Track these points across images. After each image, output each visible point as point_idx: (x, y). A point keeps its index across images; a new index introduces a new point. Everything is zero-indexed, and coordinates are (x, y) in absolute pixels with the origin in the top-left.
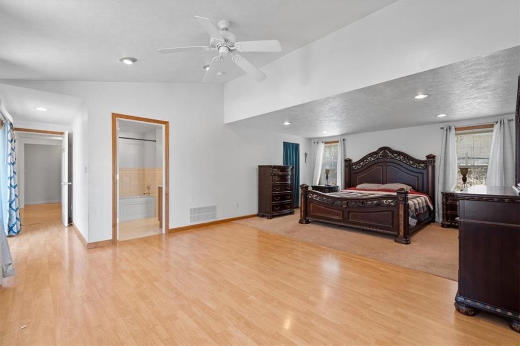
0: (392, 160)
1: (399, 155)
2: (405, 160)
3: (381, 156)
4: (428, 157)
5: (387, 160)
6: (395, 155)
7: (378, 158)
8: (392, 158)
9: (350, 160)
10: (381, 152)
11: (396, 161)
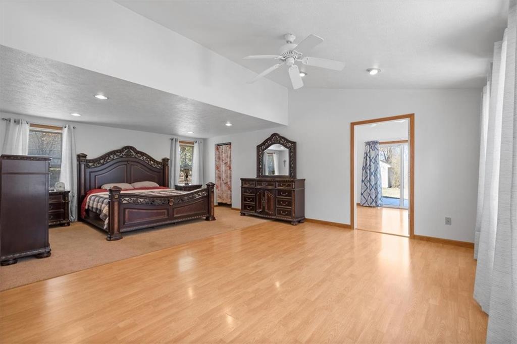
0: (134, 160)
1: (142, 156)
2: (147, 160)
3: (125, 155)
4: (164, 160)
5: (131, 159)
6: (139, 155)
7: (122, 157)
8: (136, 158)
9: (85, 156)
10: (126, 151)
11: (139, 161)
